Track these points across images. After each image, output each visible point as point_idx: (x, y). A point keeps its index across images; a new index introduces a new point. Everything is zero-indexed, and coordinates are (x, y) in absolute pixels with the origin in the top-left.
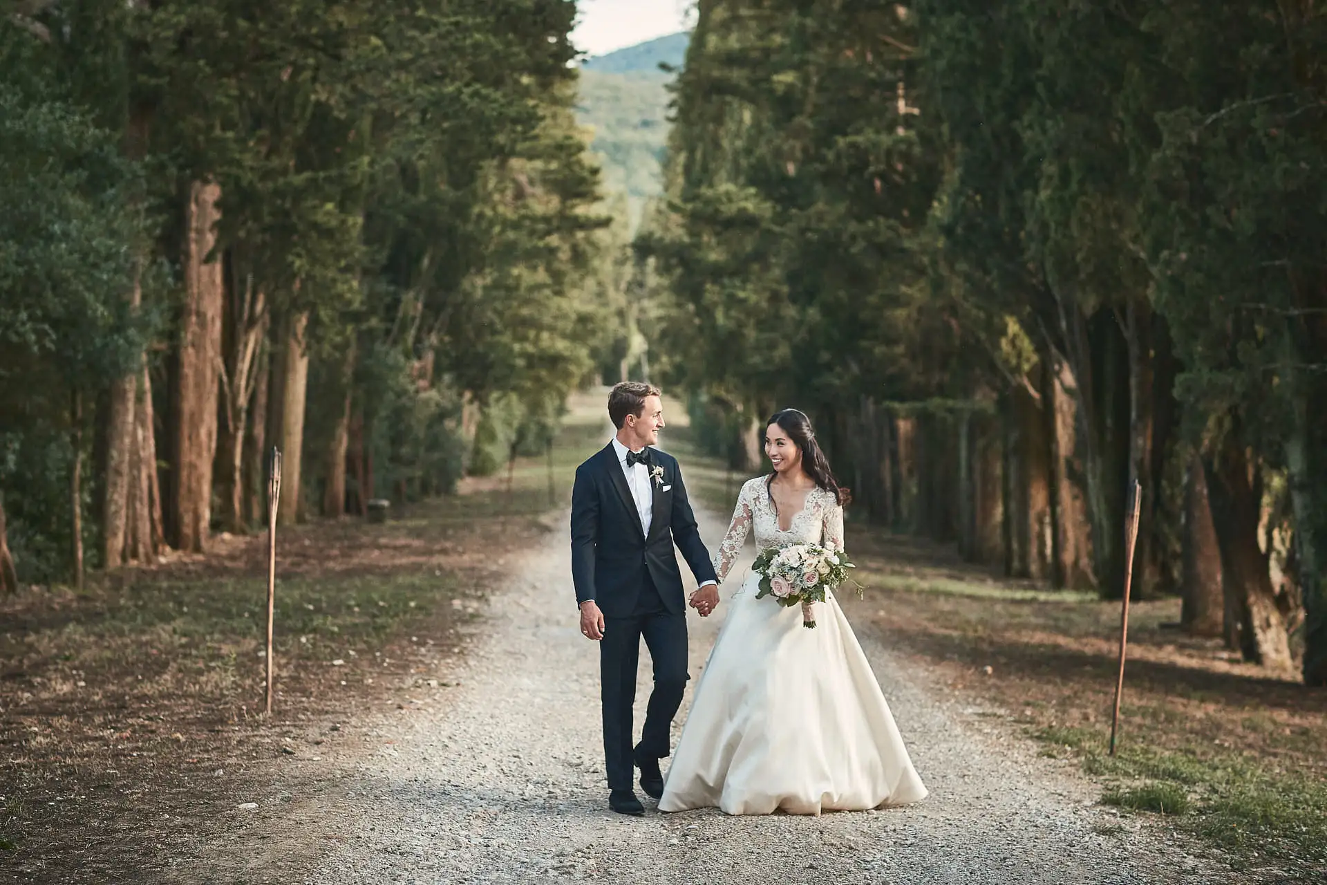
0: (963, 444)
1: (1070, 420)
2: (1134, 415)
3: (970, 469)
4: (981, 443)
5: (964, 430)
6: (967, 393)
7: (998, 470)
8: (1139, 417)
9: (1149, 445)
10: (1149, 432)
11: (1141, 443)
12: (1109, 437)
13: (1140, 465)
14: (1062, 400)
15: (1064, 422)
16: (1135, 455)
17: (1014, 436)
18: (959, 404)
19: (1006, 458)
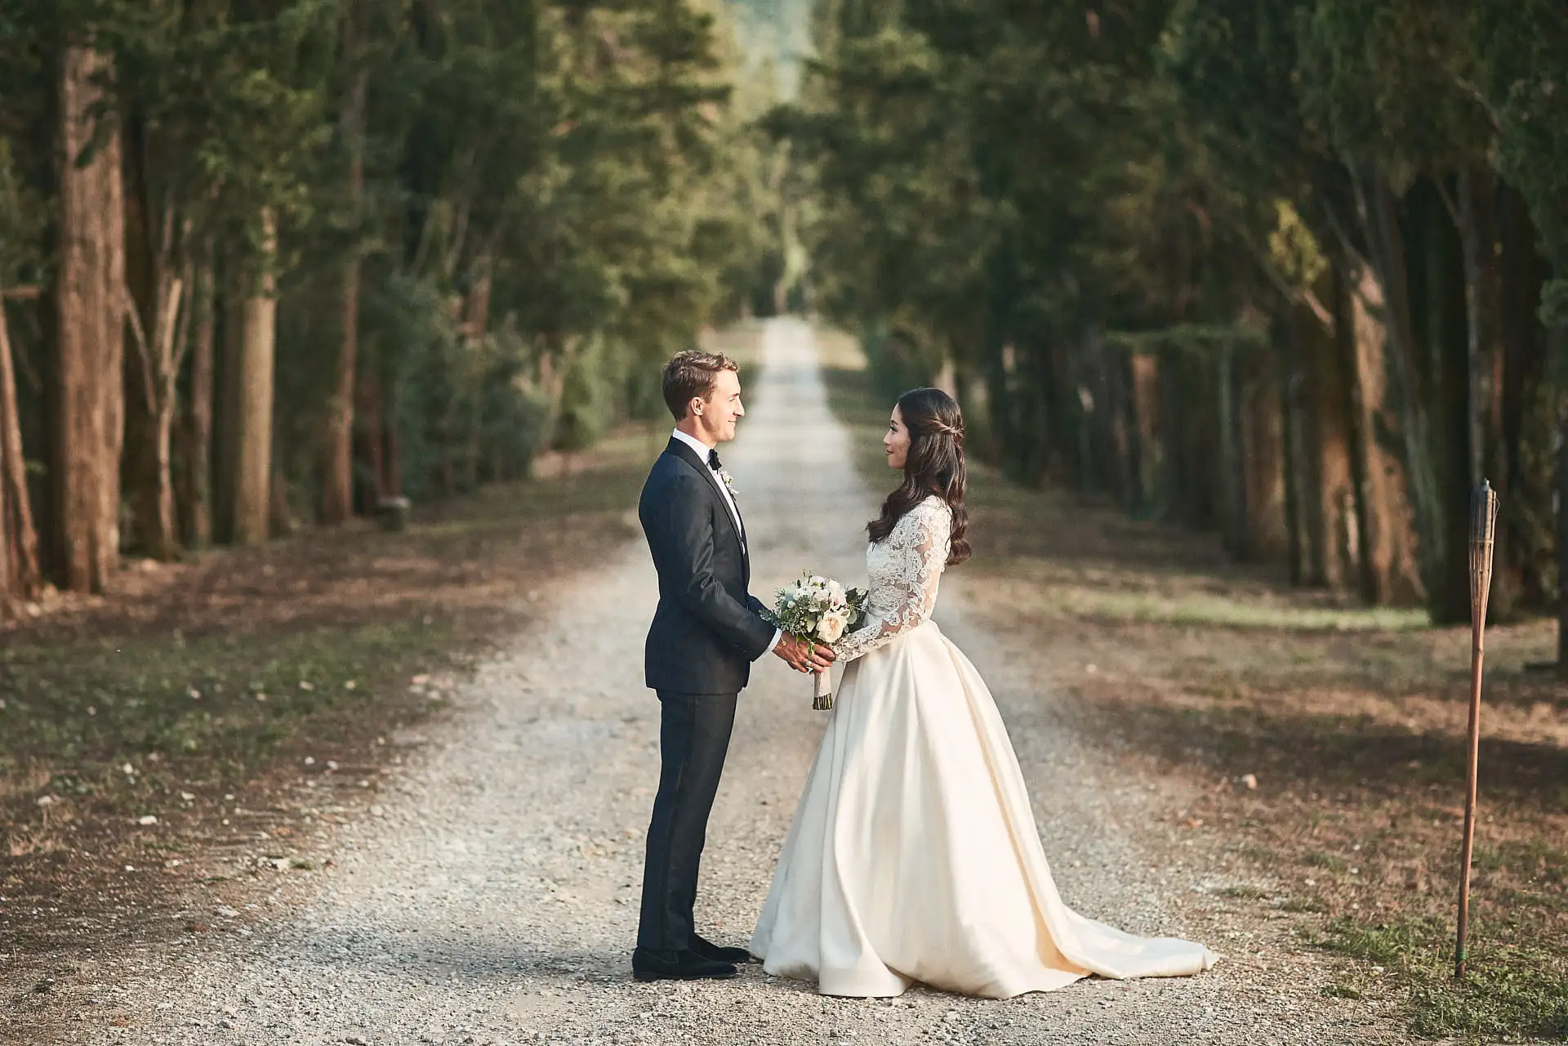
0: (1225, 391)
1: (1377, 354)
2: (1473, 343)
3: (1236, 426)
4: (1249, 389)
5: (1225, 369)
6: (1227, 312)
7: (1276, 426)
8: (1484, 345)
9: (1498, 387)
10: (1498, 367)
11: (1487, 386)
12: (1437, 377)
13: (1486, 418)
14: (1364, 324)
15: (1370, 358)
16: (1477, 405)
17: (1296, 378)
18: (1217, 333)
19: (1286, 411)
